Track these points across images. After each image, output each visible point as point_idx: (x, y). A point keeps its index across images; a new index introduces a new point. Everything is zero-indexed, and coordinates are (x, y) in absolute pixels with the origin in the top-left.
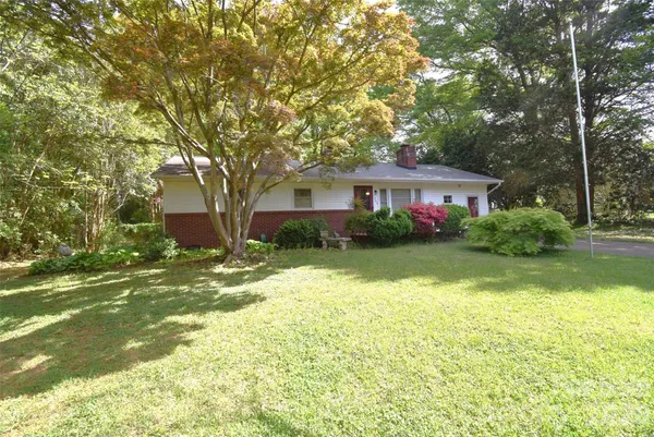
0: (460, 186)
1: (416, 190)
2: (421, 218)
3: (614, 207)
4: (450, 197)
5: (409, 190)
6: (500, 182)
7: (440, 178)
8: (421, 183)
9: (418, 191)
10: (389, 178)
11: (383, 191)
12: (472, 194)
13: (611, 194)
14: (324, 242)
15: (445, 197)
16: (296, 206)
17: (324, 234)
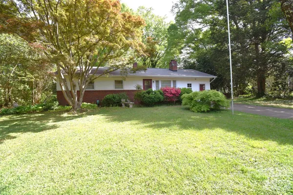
0: (196, 79)
1: (173, 81)
2: (167, 94)
3: (275, 90)
4: (191, 84)
5: (170, 81)
6: (215, 77)
7: (185, 76)
8: (176, 78)
9: (175, 82)
10: (159, 75)
11: (157, 82)
12: (202, 83)
13: (273, 83)
14: (123, 104)
15: (188, 84)
16: (116, 88)
17: (123, 100)
